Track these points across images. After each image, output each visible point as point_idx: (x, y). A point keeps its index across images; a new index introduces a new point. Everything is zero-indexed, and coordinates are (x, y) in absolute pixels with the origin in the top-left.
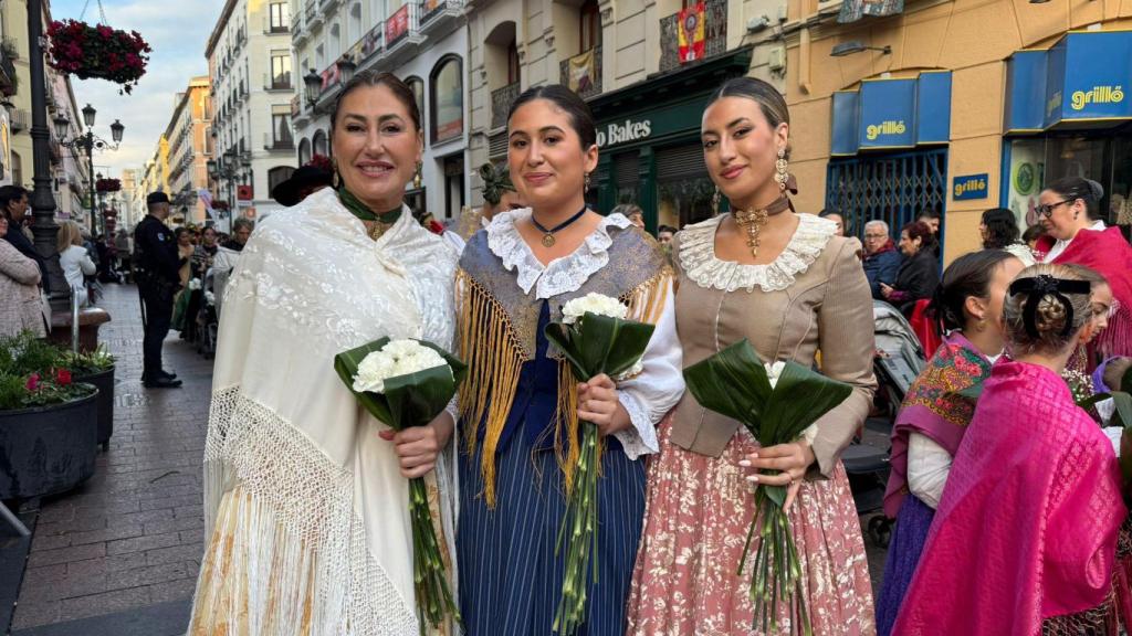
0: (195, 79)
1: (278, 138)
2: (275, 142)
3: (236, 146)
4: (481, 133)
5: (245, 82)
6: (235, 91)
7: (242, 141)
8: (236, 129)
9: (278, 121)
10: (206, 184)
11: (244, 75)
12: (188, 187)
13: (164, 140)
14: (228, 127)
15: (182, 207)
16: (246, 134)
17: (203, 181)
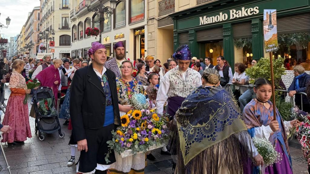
0: (35, 7)
1: (64, 25)
2: (62, 27)
3: (49, 28)
4: (153, 18)
5: (53, 7)
6: (49, 10)
7: (51, 26)
8: (49, 23)
9: (64, 19)
10: (37, 41)
11: (52, 4)
12: (31, 42)
13: (24, 27)
14: (46, 22)
15: (29, 48)
16: (52, 24)
17: (36, 40)
